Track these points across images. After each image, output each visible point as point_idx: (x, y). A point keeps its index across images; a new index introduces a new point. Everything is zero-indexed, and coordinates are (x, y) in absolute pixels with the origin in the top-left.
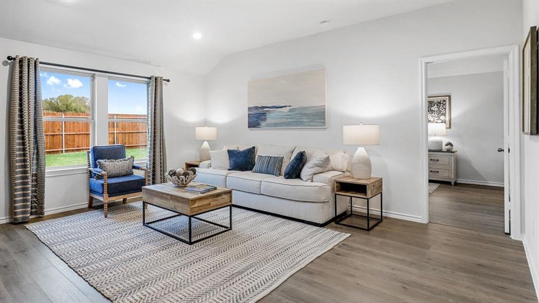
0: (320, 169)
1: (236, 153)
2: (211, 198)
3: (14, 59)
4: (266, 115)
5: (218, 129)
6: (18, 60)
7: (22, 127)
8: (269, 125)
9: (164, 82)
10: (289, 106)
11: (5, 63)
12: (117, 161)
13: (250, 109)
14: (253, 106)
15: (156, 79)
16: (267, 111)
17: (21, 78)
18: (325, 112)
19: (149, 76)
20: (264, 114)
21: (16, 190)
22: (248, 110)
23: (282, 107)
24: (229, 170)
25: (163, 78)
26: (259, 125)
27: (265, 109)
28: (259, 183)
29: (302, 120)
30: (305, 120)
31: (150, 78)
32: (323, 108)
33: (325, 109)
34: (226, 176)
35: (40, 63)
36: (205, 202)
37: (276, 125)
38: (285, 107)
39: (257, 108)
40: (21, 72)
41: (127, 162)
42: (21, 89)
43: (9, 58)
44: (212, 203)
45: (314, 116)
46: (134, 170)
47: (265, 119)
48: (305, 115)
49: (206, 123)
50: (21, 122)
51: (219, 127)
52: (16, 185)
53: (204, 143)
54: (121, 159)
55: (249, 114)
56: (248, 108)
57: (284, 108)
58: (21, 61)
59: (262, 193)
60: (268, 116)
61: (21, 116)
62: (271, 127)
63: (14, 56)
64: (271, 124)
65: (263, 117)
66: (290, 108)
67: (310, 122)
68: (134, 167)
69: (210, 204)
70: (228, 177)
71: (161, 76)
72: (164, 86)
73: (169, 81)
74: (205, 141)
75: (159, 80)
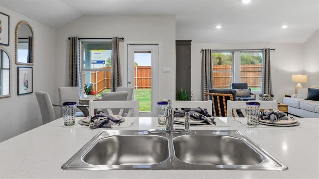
1: (312, 90)
3: (204, 50)
5: (308, 76)
6: (205, 50)
7: (206, 75)
9: (270, 51)
11: (201, 52)
12: (242, 90)
15: (266, 50)
17: (206, 57)
19: (262, 49)
21: (204, 98)
24: (305, 99)
25: (271, 49)
28: (315, 106)
31: (263, 50)
34: (300, 102)
35: (212, 50)
40: (206, 55)
41: (247, 91)
42: (206, 61)
43: (202, 50)
46: (251, 95)
49: (303, 73)
50: (206, 73)
51: (309, 75)
52: (204, 96)
53: (298, 85)
54: (245, 90)
58: (206, 51)
59: (316, 112)
61: (206, 71)
63: (203, 49)
68: (251, 94)
70: (300, 103)
71: (269, 48)
72: (271, 53)
73: (274, 50)
74: (298, 83)
75: (268, 50)
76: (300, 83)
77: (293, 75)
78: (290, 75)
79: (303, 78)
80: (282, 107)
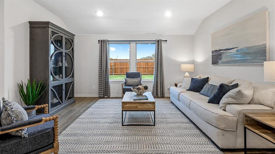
0: (234, 101)
2: (138, 104)
4: (221, 56)
8: (223, 63)
9: (162, 42)
10: (236, 48)
12: (133, 79)
13: (213, 52)
14: (214, 50)
15: (158, 41)
16: (222, 52)
18: (266, 50)
19: (155, 40)
20: (220, 55)
22: (212, 53)
23: (231, 49)
24: (187, 90)
25: (162, 40)
26: (218, 62)
27: (221, 52)
29: (246, 58)
30: (249, 58)
32: (264, 46)
33: (266, 47)
36: (134, 105)
37: (228, 63)
38: (233, 48)
39: (216, 51)
41: (137, 80)
44: (138, 107)
45: (255, 54)
47: (221, 59)
48: (248, 54)
49: (193, 62)
51: (196, 65)
53: (186, 74)
55: (212, 56)
56: (212, 51)
57: (232, 50)
60: (223, 56)
62: (225, 64)
64: (225, 62)
65: (220, 57)
66: (237, 49)
67: (252, 59)
69: (137, 107)
70: (180, 94)
71: (161, 39)
72: (162, 44)
73: (166, 41)
74: (186, 72)
75: (160, 41)
76: (188, 72)
77: (182, 65)
78: (179, 64)
79: (190, 67)
80: (149, 105)
